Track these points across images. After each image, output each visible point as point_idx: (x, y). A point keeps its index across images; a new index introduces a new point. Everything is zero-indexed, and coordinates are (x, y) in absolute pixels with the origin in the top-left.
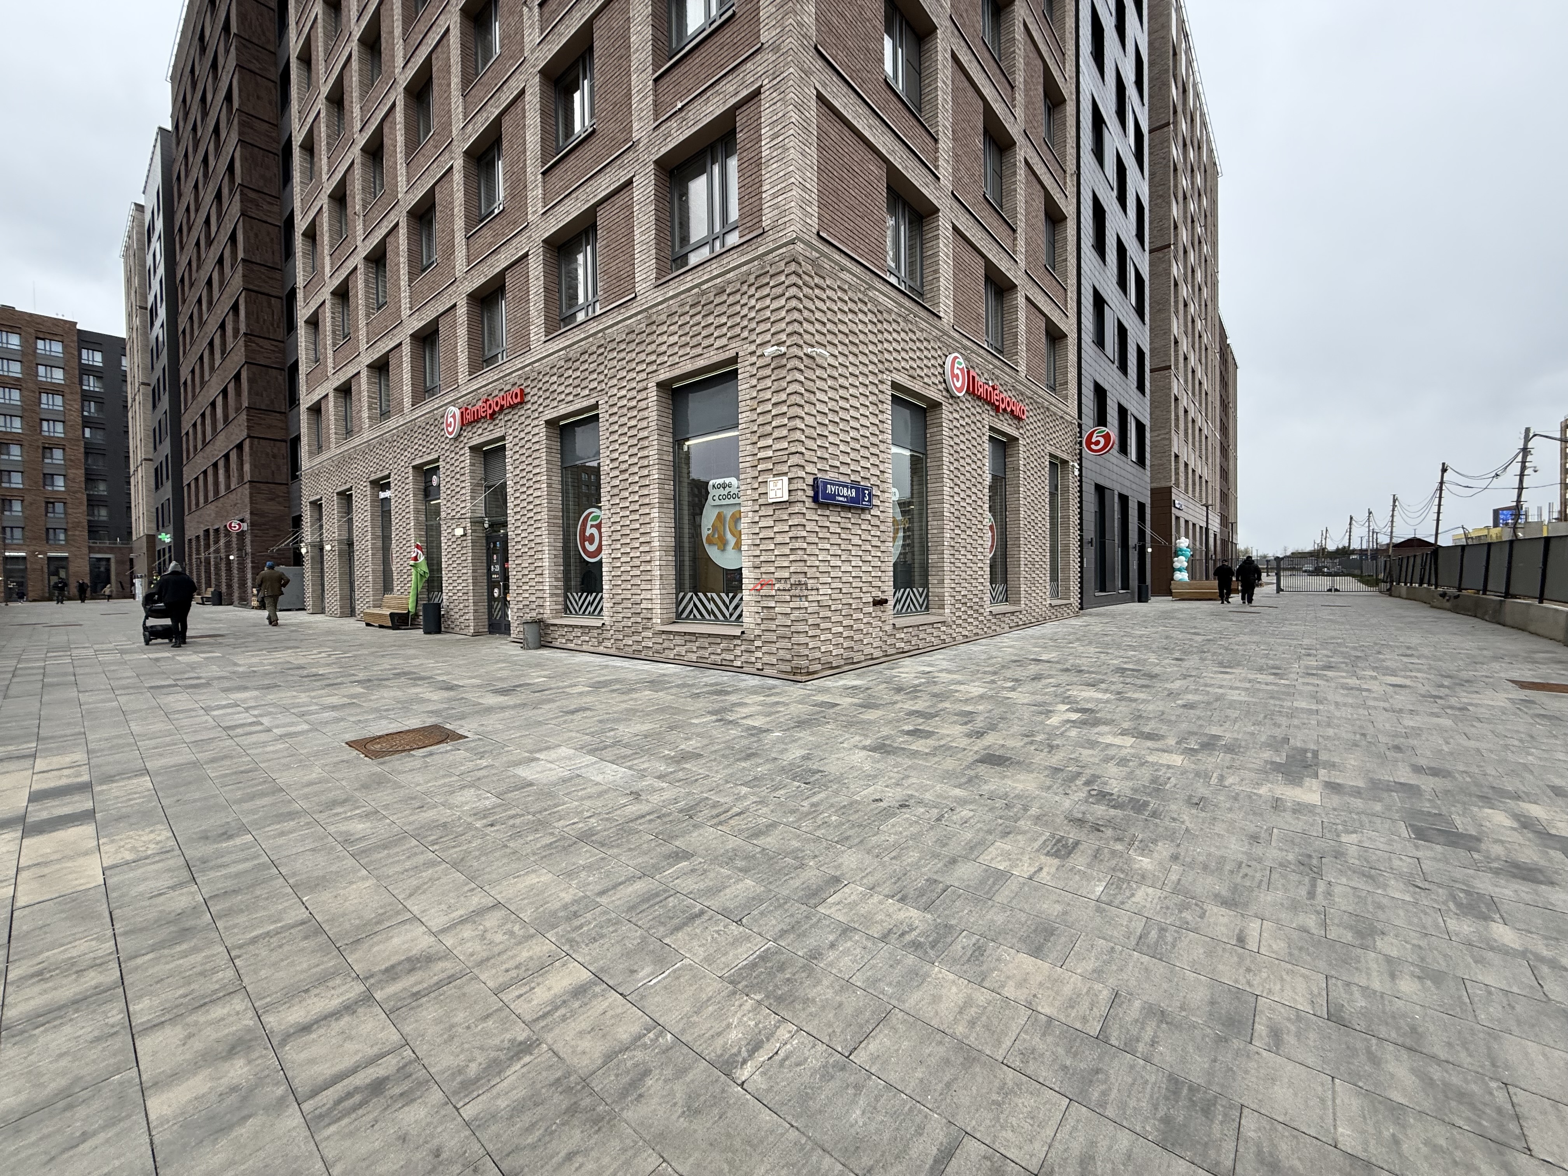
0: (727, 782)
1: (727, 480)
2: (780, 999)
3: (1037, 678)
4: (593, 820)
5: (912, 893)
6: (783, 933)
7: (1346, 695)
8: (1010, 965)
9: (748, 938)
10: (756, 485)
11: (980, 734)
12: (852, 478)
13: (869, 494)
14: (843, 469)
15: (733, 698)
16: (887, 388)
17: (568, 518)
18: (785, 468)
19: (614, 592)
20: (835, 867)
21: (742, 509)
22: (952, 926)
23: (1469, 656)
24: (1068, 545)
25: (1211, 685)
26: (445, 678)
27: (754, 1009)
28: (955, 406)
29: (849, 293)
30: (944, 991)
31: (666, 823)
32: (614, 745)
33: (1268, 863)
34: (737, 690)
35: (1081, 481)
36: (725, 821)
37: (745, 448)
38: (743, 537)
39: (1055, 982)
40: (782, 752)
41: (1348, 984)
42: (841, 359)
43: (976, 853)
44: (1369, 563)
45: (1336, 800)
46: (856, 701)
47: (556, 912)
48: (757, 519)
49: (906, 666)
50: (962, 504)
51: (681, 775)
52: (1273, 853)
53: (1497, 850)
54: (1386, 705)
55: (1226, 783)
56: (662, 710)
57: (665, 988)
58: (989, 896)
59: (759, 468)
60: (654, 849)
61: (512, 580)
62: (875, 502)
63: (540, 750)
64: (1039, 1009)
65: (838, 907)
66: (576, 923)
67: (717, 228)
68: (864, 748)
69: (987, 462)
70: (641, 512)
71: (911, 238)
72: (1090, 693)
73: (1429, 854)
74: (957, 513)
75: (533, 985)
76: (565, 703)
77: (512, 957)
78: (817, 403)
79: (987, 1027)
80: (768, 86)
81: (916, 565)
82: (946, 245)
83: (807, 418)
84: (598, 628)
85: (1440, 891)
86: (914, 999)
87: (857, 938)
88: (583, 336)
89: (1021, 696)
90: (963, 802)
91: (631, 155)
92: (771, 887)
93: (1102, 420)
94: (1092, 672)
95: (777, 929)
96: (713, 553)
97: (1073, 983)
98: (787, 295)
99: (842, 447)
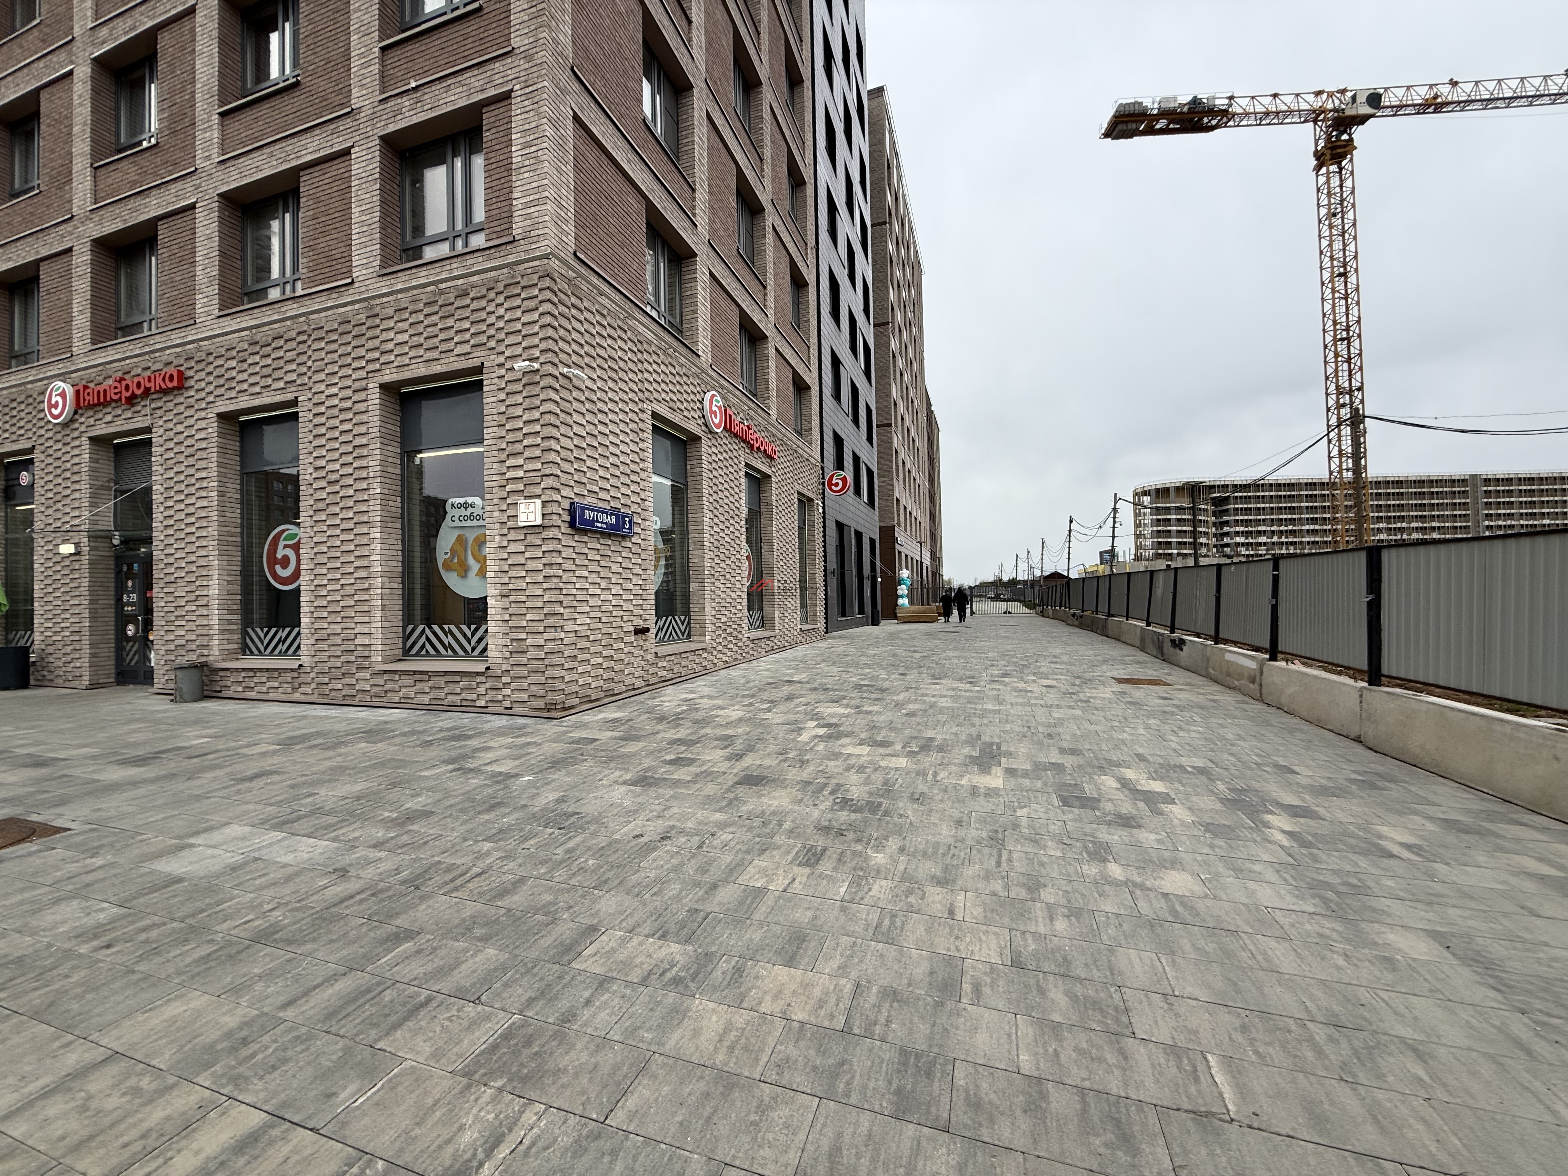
0: (465, 840)
1: (470, 500)
2: (524, 1080)
3: (790, 698)
4: (277, 913)
5: (672, 927)
6: (531, 1001)
7: (1016, 697)
8: (767, 980)
9: (488, 1018)
10: (504, 507)
11: (739, 757)
12: (612, 504)
13: (630, 522)
14: (602, 495)
15: (475, 743)
16: (647, 417)
17: (250, 536)
18: (538, 491)
19: (316, 626)
20: (592, 915)
21: (488, 532)
22: (712, 953)
23: (1090, 661)
24: (814, 575)
25: (927, 695)
26: (32, 750)
27: (494, 1100)
28: (714, 441)
29: (608, 318)
30: (704, 1023)
31: (383, 900)
32: (312, 813)
33: (969, 842)
34: (482, 733)
35: (824, 517)
36: (462, 886)
37: (491, 467)
38: (488, 563)
39: (806, 986)
40: (533, 797)
41: (1024, 933)
42: (600, 383)
43: (736, 875)
44: (1029, 591)
45: (1012, 783)
46: (617, 734)
47: (212, 1046)
48: (505, 543)
49: (669, 695)
50: (722, 534)
51: (405, 838)
52: (972, 833)
53: (1109, 807)
54: (1042, 702)
55: (939, 778)
56: (382, 765)
57: (377, 1104)
58: (747, 916)
59: (508, 488)
60: (366, 934)
61: (157, 614)
62: (636, 529)
63: (197, 833)
64: (794, 1017)
65: (595, 958)
66: (245, 1052)
67: (459, 226)
68: (625, 783)
69: (743, 495)
70: (356, 531)
71: (670, 276)
72: (835, 709)
73: (1070, 816)
74: (716, 543)
75: (169, 1154)
76: (238, 767)
77: (135, 1125)
78: (574, 425)
79: (746, 1048)
80: (519, 93)
81: (678, 593)
82: (703, 289)
83: (563, 439)
84: (292, 670)
85: (1078, 844)
86: (674, 1040)
87: (615, 988)
88: (276, 317)
89: (775, 717)
90: (722, 826)
91: (348, 123)
92: (517, 952)
93: (840, 466)
94: (836, 690)
95: (524, 999)
96: (452, 580)
97: (822, 982)
98: (541, 310)
99: (601, 472)
